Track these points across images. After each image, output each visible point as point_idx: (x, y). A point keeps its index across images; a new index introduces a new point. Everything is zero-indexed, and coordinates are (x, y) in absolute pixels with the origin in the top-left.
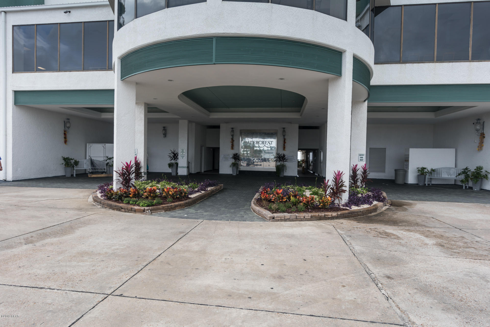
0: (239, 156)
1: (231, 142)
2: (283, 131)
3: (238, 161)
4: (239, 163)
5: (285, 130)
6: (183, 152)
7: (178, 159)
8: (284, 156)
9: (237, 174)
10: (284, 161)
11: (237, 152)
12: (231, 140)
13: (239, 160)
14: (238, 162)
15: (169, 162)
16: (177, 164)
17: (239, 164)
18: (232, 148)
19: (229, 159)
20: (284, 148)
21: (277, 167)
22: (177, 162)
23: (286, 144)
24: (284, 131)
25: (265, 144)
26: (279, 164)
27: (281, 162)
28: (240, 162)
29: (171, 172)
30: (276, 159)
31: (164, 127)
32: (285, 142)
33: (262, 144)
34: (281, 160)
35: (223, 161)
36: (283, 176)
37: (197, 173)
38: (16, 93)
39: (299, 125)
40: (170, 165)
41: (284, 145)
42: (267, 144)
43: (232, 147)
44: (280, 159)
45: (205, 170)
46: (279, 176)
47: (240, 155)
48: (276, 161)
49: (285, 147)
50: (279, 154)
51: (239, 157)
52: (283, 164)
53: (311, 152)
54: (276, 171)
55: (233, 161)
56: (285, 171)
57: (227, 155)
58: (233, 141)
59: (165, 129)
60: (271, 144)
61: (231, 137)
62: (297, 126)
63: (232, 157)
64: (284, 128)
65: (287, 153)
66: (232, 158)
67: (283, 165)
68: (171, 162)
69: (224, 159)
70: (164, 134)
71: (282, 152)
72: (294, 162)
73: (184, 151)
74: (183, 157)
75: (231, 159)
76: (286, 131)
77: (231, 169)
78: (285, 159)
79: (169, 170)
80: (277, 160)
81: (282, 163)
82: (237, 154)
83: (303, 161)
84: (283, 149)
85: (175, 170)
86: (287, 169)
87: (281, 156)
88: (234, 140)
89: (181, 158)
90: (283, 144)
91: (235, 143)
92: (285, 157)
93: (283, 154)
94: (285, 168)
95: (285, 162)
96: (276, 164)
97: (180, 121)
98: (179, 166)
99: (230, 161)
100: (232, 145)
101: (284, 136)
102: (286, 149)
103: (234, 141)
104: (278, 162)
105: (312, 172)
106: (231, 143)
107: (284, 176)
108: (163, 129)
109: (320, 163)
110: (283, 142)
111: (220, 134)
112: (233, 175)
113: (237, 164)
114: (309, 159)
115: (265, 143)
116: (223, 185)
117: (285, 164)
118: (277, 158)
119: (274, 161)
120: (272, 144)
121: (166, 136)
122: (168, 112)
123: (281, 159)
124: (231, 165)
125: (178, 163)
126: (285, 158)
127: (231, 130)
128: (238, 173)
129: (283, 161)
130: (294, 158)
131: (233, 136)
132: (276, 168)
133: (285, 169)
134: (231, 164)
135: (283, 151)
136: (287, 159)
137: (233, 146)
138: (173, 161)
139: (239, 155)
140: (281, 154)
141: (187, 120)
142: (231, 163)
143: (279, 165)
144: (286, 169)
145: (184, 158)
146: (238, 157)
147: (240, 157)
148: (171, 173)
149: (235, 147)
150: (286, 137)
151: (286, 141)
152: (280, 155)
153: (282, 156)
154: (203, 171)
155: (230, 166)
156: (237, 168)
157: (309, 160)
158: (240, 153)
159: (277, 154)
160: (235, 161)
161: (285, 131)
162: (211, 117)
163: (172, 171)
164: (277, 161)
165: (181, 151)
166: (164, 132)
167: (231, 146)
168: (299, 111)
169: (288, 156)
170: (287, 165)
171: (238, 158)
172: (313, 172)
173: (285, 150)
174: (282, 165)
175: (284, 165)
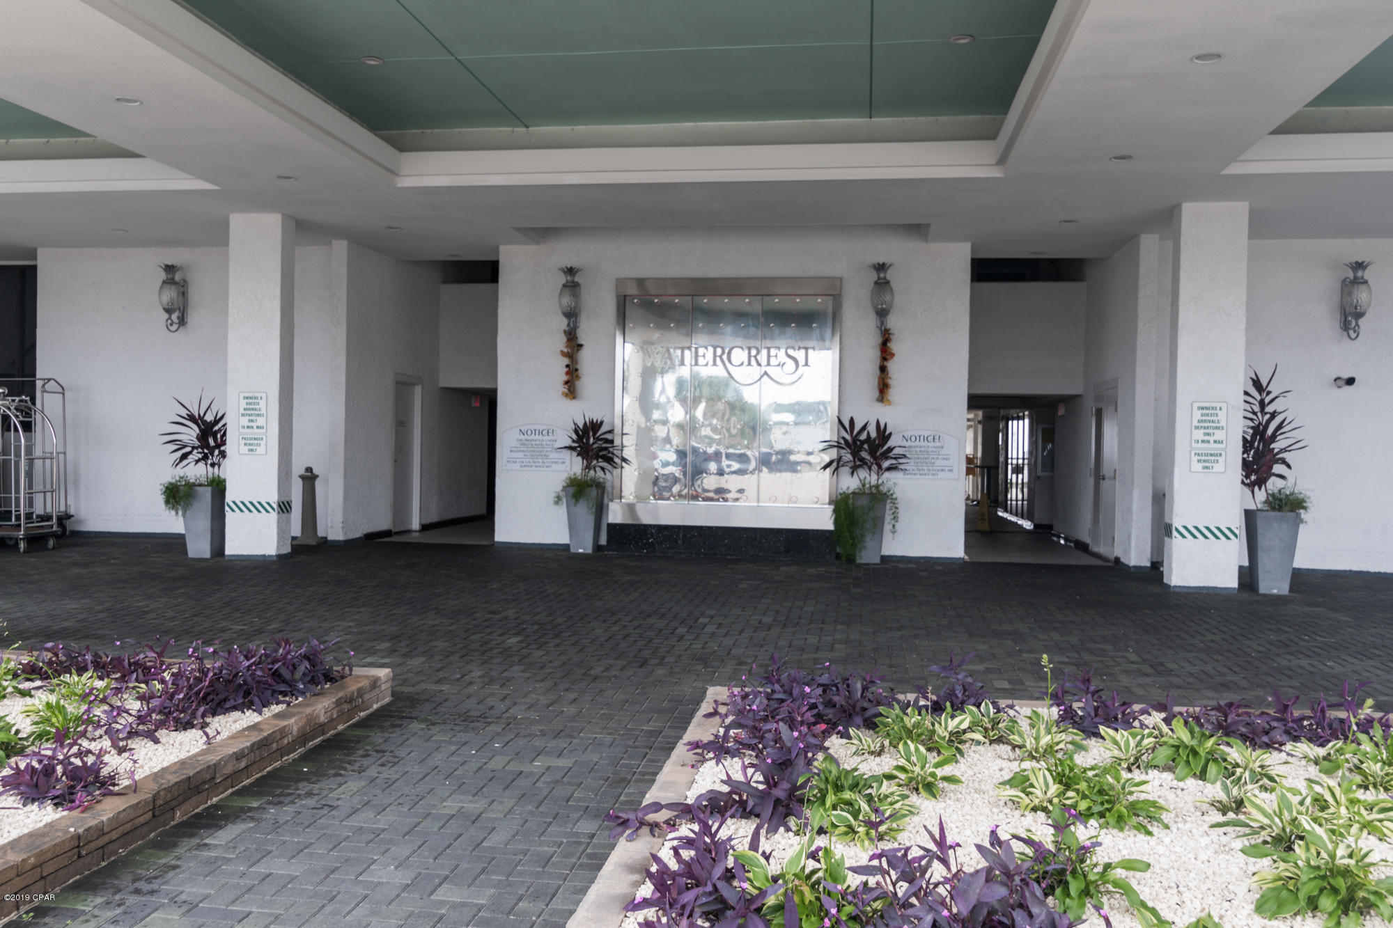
0: (609, 436)
1: (563, 354)
2: (876, 283)
3: (603, 469)
4: (608, 476)
5: (890, 275)
6: (251, 410)
7: (223, 455)
8: (883, 435)
9: (598, 548)
10: (880, 467)
11: (596, 417)
12: (560, 342)
13: (609, 460)
14: (600, 473)
15: (170, 474)
16: (218, 487)
17: (608, 485)
18: (571, 386)
19: (552, 455)
20: (883, 388)
21: (843, 506)
22: (222, 476)
23: (891, 365)
24: (882, 285)
25: (768, 364)
26: (850, 483)
27: (863, 473)
28: (616, 472)
29: (183, 531)
30: (833, 454)
31: (170, 269)
32: (885, 353)
33: (749, 364)
34: (863, 463)
35: (517, 466)
36: (877, 560)
37: (370, 537)
39: (974, 248)
40: (177, 495)
41: (883, 369)
42: (782, 365)
43: (566, 383)
44: (855, 452)
45: (434, 517)
46: (851, 560)
47: (618, 431)
48: (835, 464)
49: (890, 382)
50: (852, 421)
51: (612, 442)
52: (877, 487)
53: (1018, 418)
54: (831, 527)
55: (574, 466)
56: (887, 527)
57: (541, 433)
58: (573, 346)
59: (174, 277)
60: (802, 362)
61: (563, 323)
62: (958, 256)
63: (569, 442)
64: (881, 268)
65: (899, 418)
66: (570, 448)
67: (879, 492)
68: (179, 471)
69: (521, 455)
70: (169, 311)
71: (867, 414)
72: (941, 474)
73: (262, 404)
74: (251, 444)
75: (567, 455)
76: (892, 284)
77: (561, 512)
78: (886, 455)
79: (171, 522)
80: (839, 459)
81: (873, 479)
82: (595, 426)
84: (877, 394)
85: (203, 523)
86: (901, 515)
87: (863, 436)
88: (581, 341)
89: (244, 449)
90: (878, 362)
91: (587, 359)
92: (890, 443)
93: (878, 422)
94: (888, 512)
95: (887, 475)
96: (835, 485)
97: (238, 222)
98: (229, 498)
99: (560, 467)
100: (567, 373)
101: (882, 314)
102: (893, 393)
103: (581, 346)
104: (845, 471)
105: (1027, 525)
106: (566, 361)
107: (885, 559)
108: (163, 275)
109: (1091, 481)
110: (873, 354)
111: (500, 304)
112: (573, 550)
113: (600, 486)
114: (1002, 452)
115: (769, 356)
116: (383, 673)
117: (890, 484)
118: (839, 447)
119: (825, 468)
120: (806, 364)
121: (182, 322)
122: (137, 151)
123: (864, 454)
124: (564, 488)
125: (224, 481)
126: (890, 449)
127: (562, 279)
128: (603, 540)
129: (875, 467)
130: (943, 452)
131: (572, 315)
132: (836, 511)
133: (888, 518)
134: (559, 488)
135: (879, 404)
136: (904, 456)
137: (578, 377)
138: (196, 471)
139: (611, 432)
140: (864, 428)
141: (279, 216)
142: (565, 476)
143: (854, 493)
144: (895, 518)
145: (261, 450)
146: (607, 441)
147: (617, 442)
148: (182, 537)
149: (589, 381)
150: (893, 322)
151: (894, 346)
152: (857, 428)
153: (874, 434)
154: (415, 525)
155: (558, 500)
156: (600, 510)
157: (1007, 458)
158: (618, 422)
159: (840, 422)
160: (588, 467)
161: (888, 283)
162: (406, 182)
163: (186, 528)
164: (836, 469)
165: (243, 404)
166: (170, 294)
167: (565, 378)
168: (991, 135)
169: (907, 434)
170: (898, 493)
171: (606, 449)
172: (1036, 526)
173: (890, 403)
174: (871, 494)
175: (884, 489)
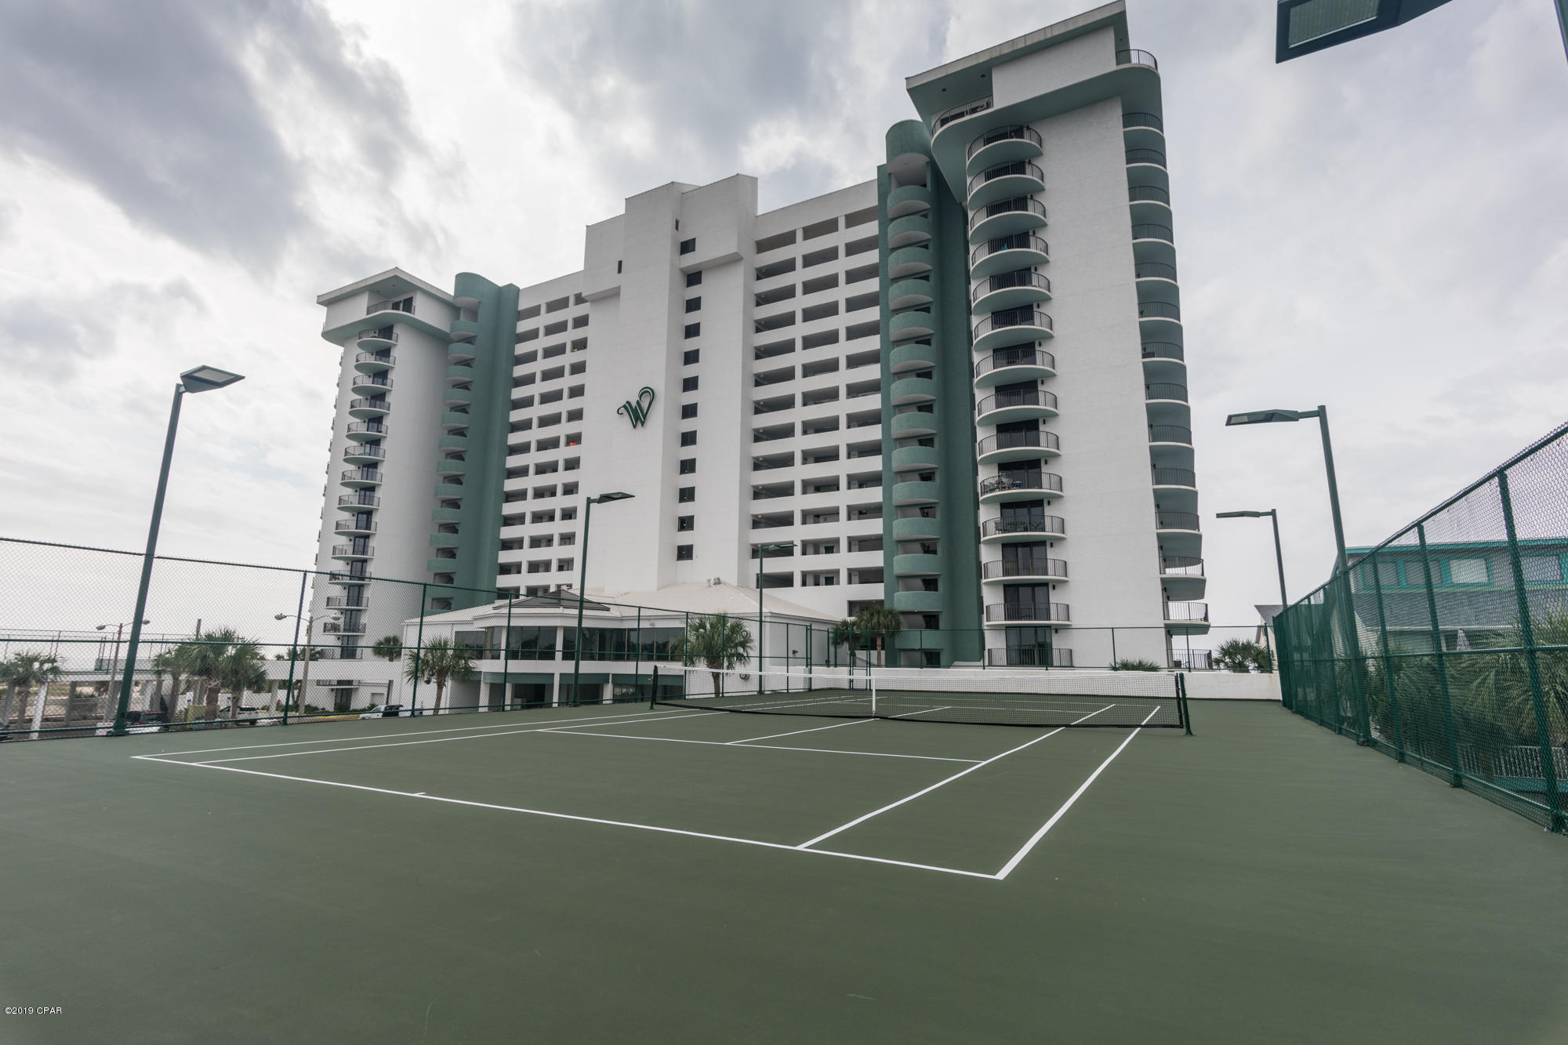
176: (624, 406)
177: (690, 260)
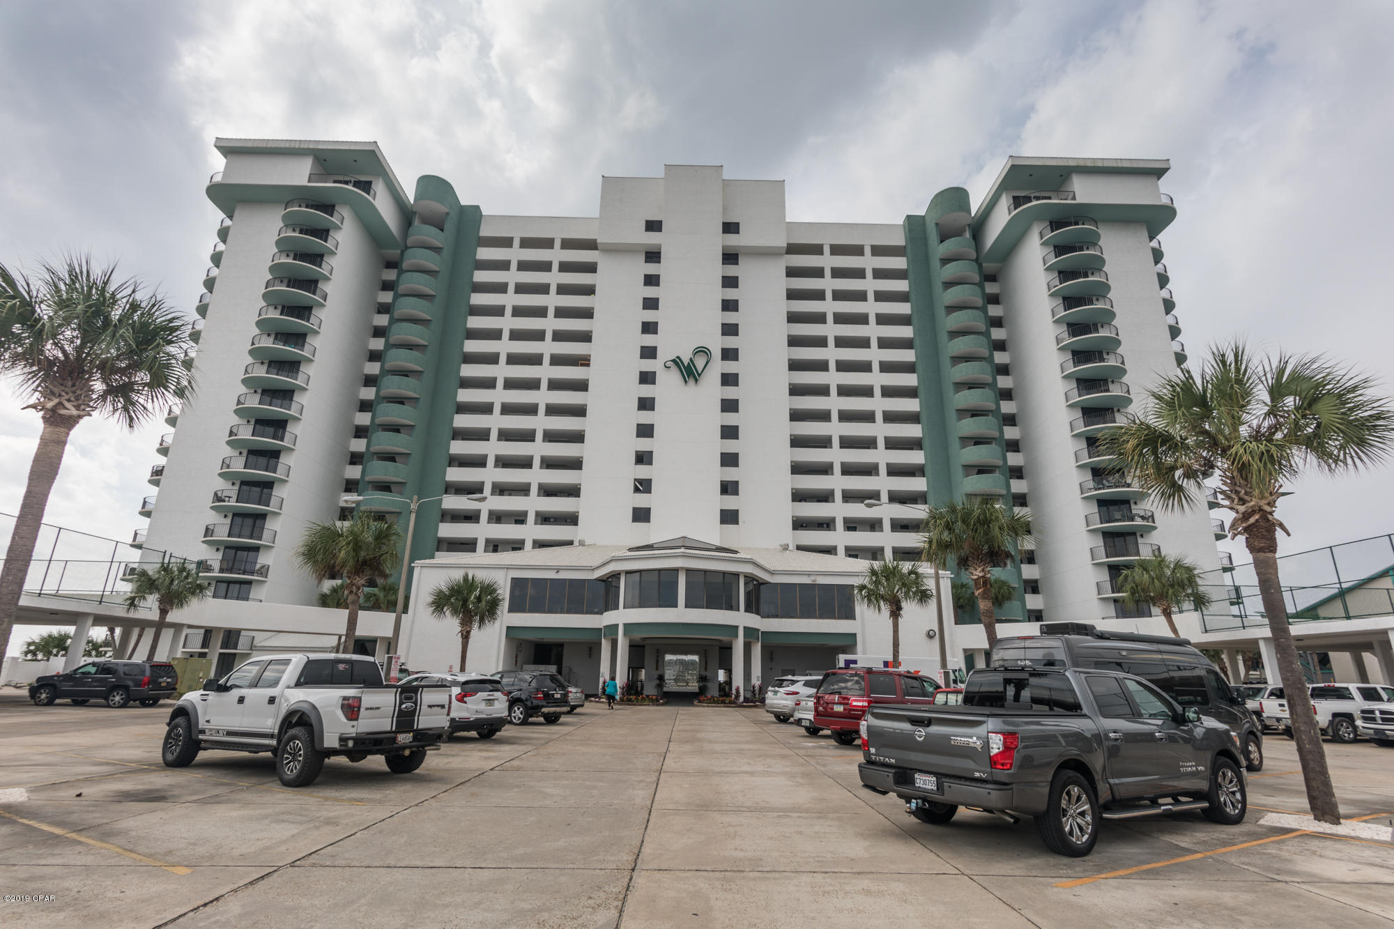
11: (662, 672)
18: (657, 669)
20: (706, 669)
21: (700, 688)
38: (508, 627)
41: (706, 662)
55: (658, 682)
63: (657, 678)
65: (708, 674)
71: (704, 673)
77: (656, 690)
83: (725, 682)
91: (660, 662)
101: (706, 657)
127: (656, 651)
131: (658, 657)
137: (658, 665)
149: (660, 666)
159: (700, 673)
176: (674, 361)
177: (733, 240)
